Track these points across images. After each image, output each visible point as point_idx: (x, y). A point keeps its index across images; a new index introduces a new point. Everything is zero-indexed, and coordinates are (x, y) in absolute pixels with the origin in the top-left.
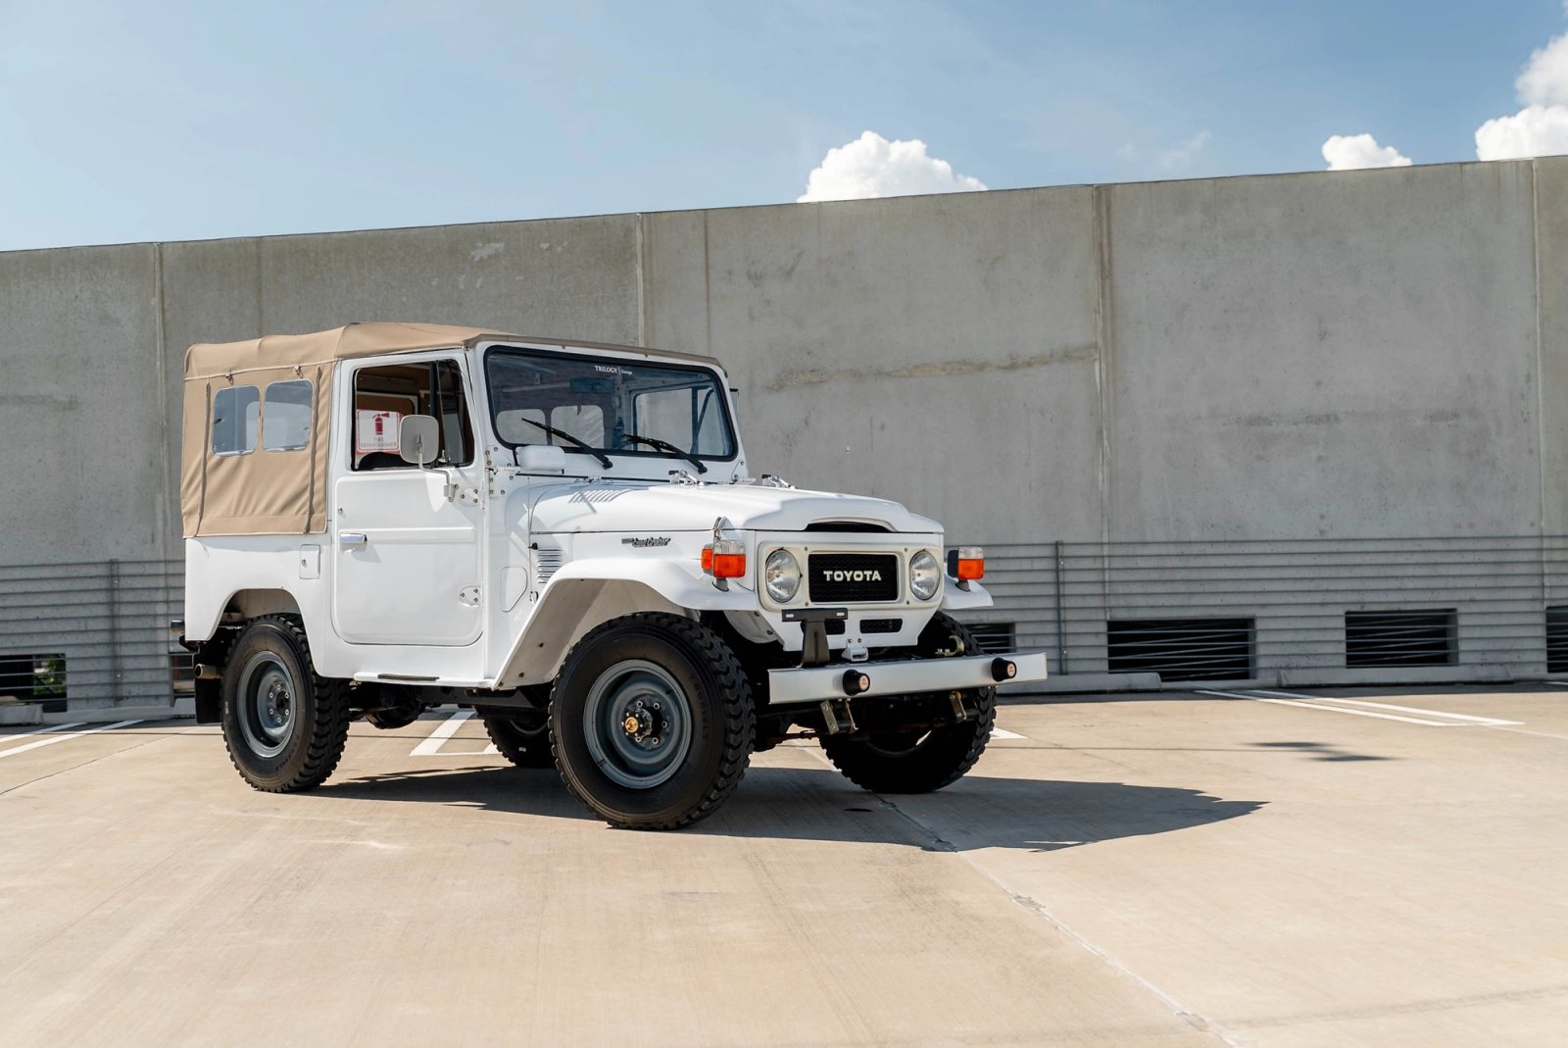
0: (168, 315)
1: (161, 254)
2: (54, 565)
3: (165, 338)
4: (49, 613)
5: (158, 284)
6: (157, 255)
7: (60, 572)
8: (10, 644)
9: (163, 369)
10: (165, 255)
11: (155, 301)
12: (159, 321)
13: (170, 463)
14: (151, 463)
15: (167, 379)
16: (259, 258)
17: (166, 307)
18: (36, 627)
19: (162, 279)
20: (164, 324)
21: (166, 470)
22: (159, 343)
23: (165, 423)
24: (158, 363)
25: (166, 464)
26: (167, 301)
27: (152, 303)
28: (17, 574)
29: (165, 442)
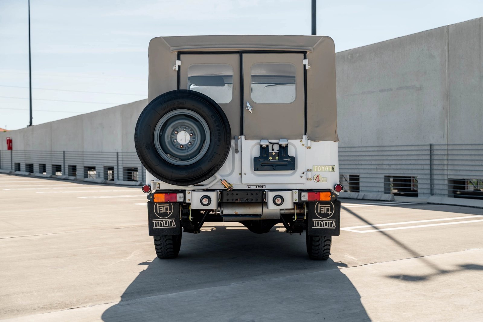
0: (450, 52)
1: (448, 30)
2: (415, 146)
3: (449, 61)
4: (413, 162)
5: (447, 41)
6: (447, 30)
7: (416, 148)
8: (403, 173)
9: (448, 73)
10: (449, 29)
11: (446, 48)
12: (447, 55)
13: (449, 108)
14: (444, 108)
15: (449, 76)
16: (480, 26)
17: (449, 49)
18: (410, 167)
19: (448, 39)
20: (448, 55)
21: (448, 111)
22: (447, 63)
23: (448, 93)
24: (447, 71)
25: (448, 108)
26: (450, 47)
27: (445, 48)
28: (405, 148)
29: (448, 100)
